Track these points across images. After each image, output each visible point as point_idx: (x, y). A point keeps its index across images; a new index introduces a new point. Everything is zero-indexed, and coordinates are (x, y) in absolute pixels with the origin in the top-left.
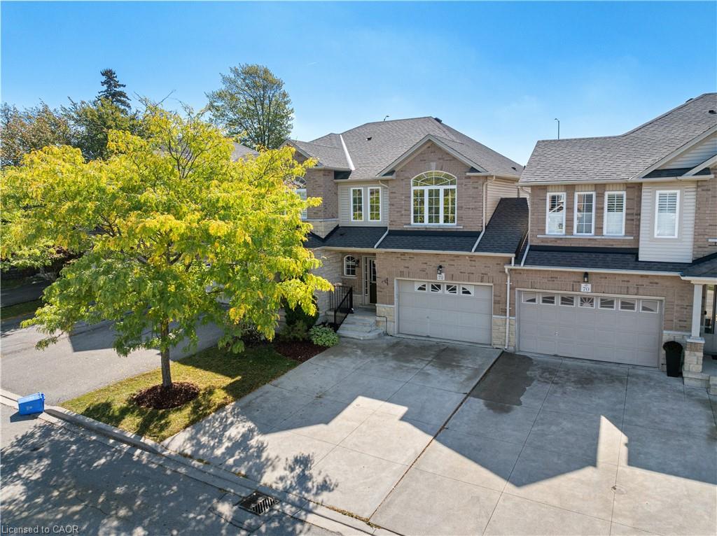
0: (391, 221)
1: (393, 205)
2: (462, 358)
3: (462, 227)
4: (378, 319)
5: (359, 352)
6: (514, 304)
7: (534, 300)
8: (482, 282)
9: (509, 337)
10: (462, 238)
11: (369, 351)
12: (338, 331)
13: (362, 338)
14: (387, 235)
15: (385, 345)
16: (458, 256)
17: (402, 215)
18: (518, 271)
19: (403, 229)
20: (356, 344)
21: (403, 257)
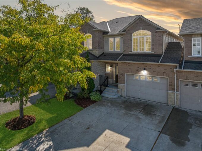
0: (124, 50)
1: (125, 44)
2: (155, 110)
3: (154, 53)
4: (118, 90)
5: (110, 105)
6: (179, 86)
7: (187, 85)
8: (163, 76)
9: (176, 101)
10: (154, 57)
11: (114, 104)
12: (102, 94)
13: (111, 98)
14: (122, 56)
15: (121, 102)
16: (152, 65)
17: (129, 48)
18: (180, 72)
19: (129, 53)
20: (109, 100)
21: (129, 65)
